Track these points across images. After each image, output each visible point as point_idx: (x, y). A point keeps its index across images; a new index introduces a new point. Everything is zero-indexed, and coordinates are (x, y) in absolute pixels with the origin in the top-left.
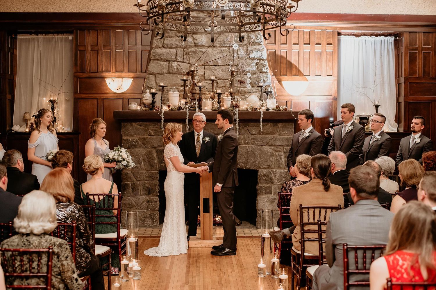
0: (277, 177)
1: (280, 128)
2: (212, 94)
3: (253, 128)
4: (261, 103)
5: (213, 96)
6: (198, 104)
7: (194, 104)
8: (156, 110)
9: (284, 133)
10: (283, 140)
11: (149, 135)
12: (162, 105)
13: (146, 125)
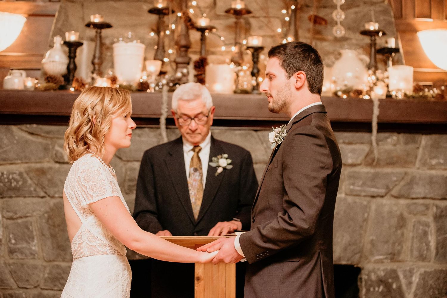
0: (414, 287)
1: (424, 148)
2: (234, 49)
3: (351, 147)
4: (374, 78)
5: (237, 55)
6: (196, 76)
7: (184, 75)
8: (76, 90)
9: (434, 162)
10: (431, 181)
11: (57, 162)
12: (95, 75)
13: (49, 132)
